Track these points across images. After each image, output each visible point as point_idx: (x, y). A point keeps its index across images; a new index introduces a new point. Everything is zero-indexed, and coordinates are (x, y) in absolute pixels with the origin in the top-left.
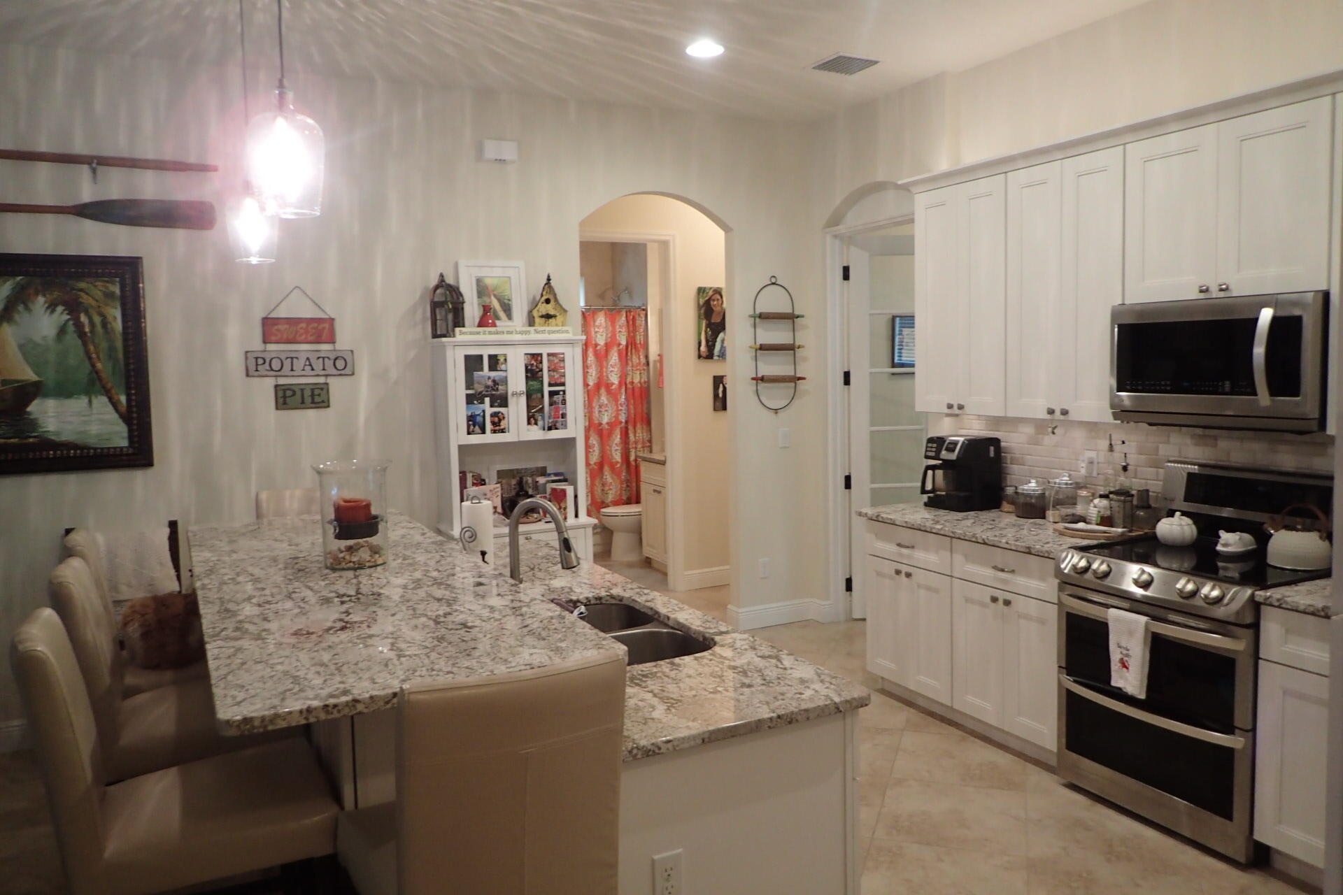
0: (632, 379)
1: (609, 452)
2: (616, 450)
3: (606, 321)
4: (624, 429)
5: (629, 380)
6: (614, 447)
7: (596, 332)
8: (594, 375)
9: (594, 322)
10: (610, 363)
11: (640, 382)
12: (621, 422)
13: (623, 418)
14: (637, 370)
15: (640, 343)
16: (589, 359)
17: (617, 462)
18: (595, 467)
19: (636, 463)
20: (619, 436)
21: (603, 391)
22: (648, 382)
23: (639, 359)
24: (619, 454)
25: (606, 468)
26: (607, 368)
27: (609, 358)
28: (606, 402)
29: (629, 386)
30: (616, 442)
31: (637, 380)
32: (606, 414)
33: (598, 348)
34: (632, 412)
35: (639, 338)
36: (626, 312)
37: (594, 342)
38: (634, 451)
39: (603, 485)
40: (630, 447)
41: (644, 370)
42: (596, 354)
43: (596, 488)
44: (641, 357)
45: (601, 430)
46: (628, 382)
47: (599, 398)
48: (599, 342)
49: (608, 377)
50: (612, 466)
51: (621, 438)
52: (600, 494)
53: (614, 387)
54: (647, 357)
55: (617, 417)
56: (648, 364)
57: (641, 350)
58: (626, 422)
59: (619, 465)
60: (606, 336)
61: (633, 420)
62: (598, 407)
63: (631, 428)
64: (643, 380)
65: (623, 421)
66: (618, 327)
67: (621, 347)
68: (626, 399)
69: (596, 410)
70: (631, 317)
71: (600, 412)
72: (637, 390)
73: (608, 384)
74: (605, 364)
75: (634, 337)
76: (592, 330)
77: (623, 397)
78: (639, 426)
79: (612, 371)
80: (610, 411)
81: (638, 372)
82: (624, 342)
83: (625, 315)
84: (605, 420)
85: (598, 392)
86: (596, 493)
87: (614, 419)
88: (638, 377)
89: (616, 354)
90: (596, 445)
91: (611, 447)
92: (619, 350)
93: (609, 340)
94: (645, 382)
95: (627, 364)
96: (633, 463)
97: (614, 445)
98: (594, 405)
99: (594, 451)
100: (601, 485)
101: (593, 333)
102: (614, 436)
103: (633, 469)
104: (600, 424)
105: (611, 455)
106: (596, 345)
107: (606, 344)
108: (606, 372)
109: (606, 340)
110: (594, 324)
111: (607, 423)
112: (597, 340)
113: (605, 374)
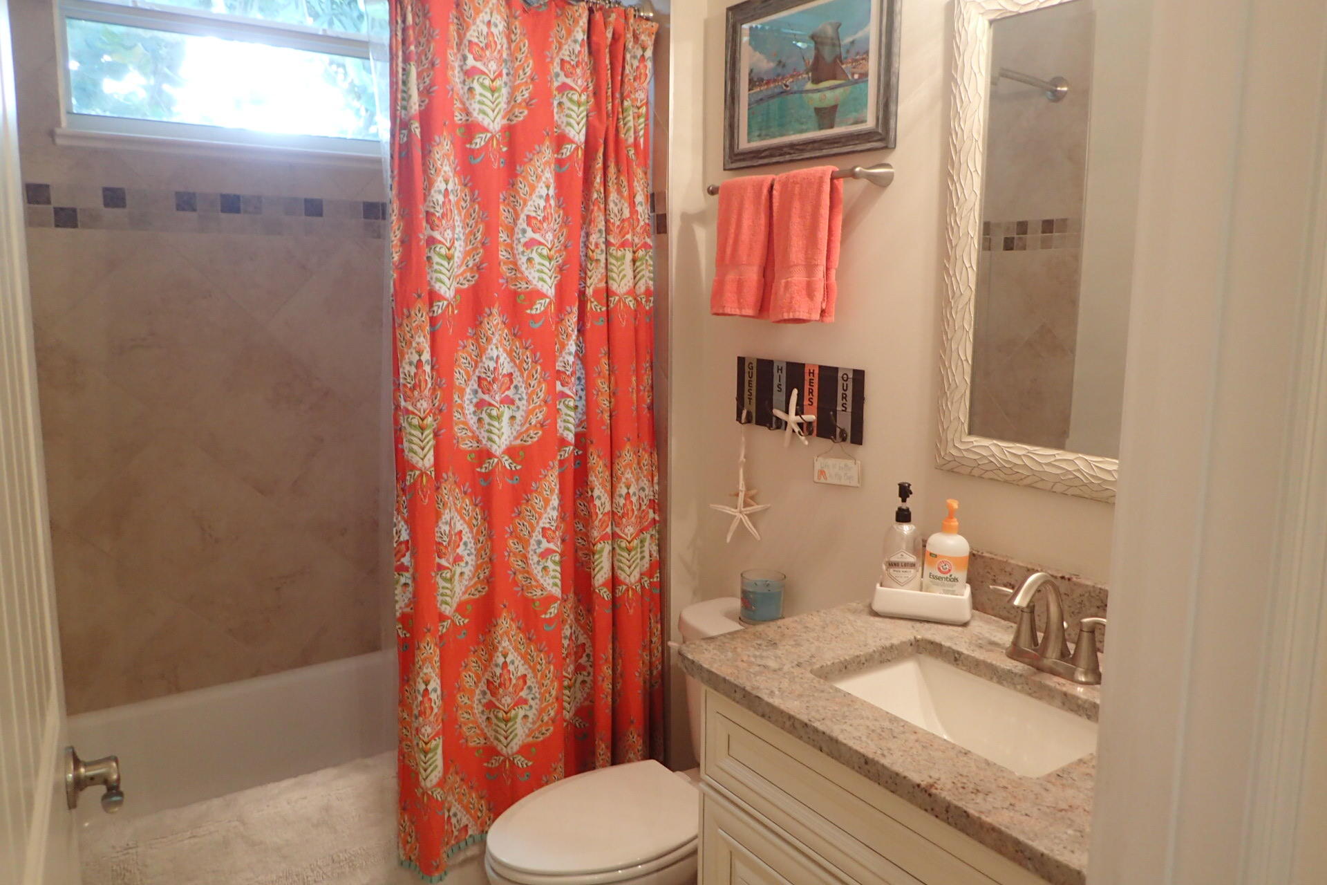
0: (607, 278)
1: (517, 564)
2: (545, 554)
3: (509, 31)
4: (571, 466)
5: (594, 281)
6: (538, 543)
7: (469, 73)
8: (458, 254)
9: (463, 27)
10: (529, 210)
11: (632, 292)
12: (563, 442)
13: (568, 428)
14: (623, 245)
15: (636, 145)
16: (440, 185)
17: (550, 599)
18: (461, 621)
19: (613, 591)
20: (555, 502)
21: (495, 322)
22: (660, 293)
23: (632, 205)
24: (554, 568)
25: (506, 624)
26: (511, 231)
27: (522, 188)
28: (506, 367)
29: (594, 306)
30: (544, 523)
31: (621, 285)
32: (507, 413)
33: (479, 141)
34: (604, 403)
35: (633, 127)
36: (591, 11)
37: (459, 117)
38: (608, 548)
39: (492, 687)
40: (596, 534)
41: (646, 246)
42: (469, 170)
43: (463, 700)
44: (640, 198)
45: (488, 476)
46: (589, 292)
47: (481, 351)
48: (478, 117)
49: (515, 267)
50: (529, 615)
51: (562, 506)
52: (482, 720)
53: (539, 307)
54: (657, 200)
55: (548, 426)
56: (660, 224)
57: (639, 172)
58: (582, 440)
59: (553, 610)
60: (512, 98)
61: (605, 428)
62: (474, 384)
63: (597, 463)
64: (641, 288)
65: (571, 437)
66: (556, 68)
67: (568, 150)
68: (583, 357)
69: (467, 400)
70: (609, 35)
71: (480, 405)
72: (623, 322)
73: (515, 294)
74: (504, 214)
75: (616, 115)
76: (453, 59)
77: (572, 347)
78: (627, 455)
79: (530, 244)
80: (523, 404)
81: (629, 256)
82: (577, 134)
83: (583, 22)
84: (503, 436)
85: (476, 324)
86: (463, 716)
87: (537, 436)
88: (629, 272)
89: (548, 175)
90: (467, 536)
91: (525, 543)
92: (560, 163)
93: (522, 115)
94: (648, 293)
95: (587, 220)
96: (605, 594)
97: (537, 535)
98: (459, 379)
99: (458, 559)
100: (483, 686)
101: (456, 77)
102: (537, 502)
103: (603, 613)
104: (484, 454)
105: (529, 575)
106: (471, 129)
107: (510, 131)
108: (510, 248)
109: (509, 114)
110: (461, 37)
111: (511, 451)
112: (475, 107)
113: (503, 254)
